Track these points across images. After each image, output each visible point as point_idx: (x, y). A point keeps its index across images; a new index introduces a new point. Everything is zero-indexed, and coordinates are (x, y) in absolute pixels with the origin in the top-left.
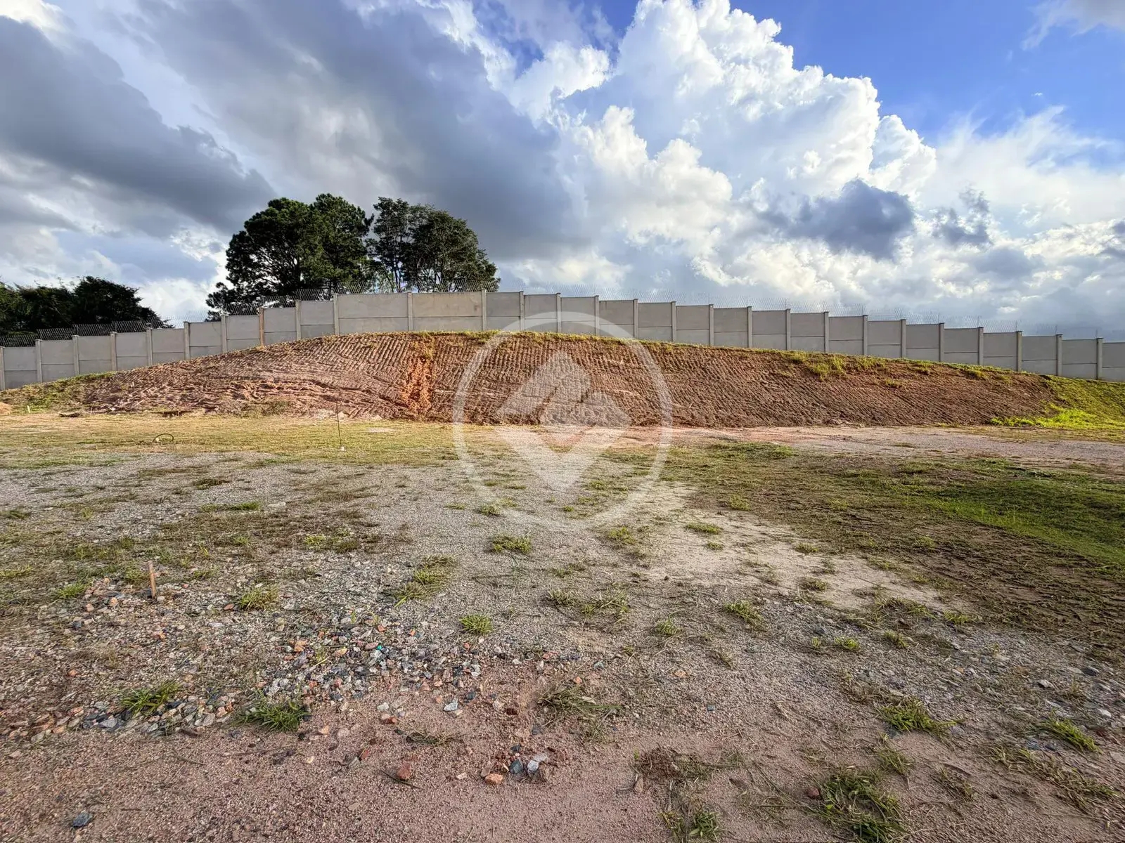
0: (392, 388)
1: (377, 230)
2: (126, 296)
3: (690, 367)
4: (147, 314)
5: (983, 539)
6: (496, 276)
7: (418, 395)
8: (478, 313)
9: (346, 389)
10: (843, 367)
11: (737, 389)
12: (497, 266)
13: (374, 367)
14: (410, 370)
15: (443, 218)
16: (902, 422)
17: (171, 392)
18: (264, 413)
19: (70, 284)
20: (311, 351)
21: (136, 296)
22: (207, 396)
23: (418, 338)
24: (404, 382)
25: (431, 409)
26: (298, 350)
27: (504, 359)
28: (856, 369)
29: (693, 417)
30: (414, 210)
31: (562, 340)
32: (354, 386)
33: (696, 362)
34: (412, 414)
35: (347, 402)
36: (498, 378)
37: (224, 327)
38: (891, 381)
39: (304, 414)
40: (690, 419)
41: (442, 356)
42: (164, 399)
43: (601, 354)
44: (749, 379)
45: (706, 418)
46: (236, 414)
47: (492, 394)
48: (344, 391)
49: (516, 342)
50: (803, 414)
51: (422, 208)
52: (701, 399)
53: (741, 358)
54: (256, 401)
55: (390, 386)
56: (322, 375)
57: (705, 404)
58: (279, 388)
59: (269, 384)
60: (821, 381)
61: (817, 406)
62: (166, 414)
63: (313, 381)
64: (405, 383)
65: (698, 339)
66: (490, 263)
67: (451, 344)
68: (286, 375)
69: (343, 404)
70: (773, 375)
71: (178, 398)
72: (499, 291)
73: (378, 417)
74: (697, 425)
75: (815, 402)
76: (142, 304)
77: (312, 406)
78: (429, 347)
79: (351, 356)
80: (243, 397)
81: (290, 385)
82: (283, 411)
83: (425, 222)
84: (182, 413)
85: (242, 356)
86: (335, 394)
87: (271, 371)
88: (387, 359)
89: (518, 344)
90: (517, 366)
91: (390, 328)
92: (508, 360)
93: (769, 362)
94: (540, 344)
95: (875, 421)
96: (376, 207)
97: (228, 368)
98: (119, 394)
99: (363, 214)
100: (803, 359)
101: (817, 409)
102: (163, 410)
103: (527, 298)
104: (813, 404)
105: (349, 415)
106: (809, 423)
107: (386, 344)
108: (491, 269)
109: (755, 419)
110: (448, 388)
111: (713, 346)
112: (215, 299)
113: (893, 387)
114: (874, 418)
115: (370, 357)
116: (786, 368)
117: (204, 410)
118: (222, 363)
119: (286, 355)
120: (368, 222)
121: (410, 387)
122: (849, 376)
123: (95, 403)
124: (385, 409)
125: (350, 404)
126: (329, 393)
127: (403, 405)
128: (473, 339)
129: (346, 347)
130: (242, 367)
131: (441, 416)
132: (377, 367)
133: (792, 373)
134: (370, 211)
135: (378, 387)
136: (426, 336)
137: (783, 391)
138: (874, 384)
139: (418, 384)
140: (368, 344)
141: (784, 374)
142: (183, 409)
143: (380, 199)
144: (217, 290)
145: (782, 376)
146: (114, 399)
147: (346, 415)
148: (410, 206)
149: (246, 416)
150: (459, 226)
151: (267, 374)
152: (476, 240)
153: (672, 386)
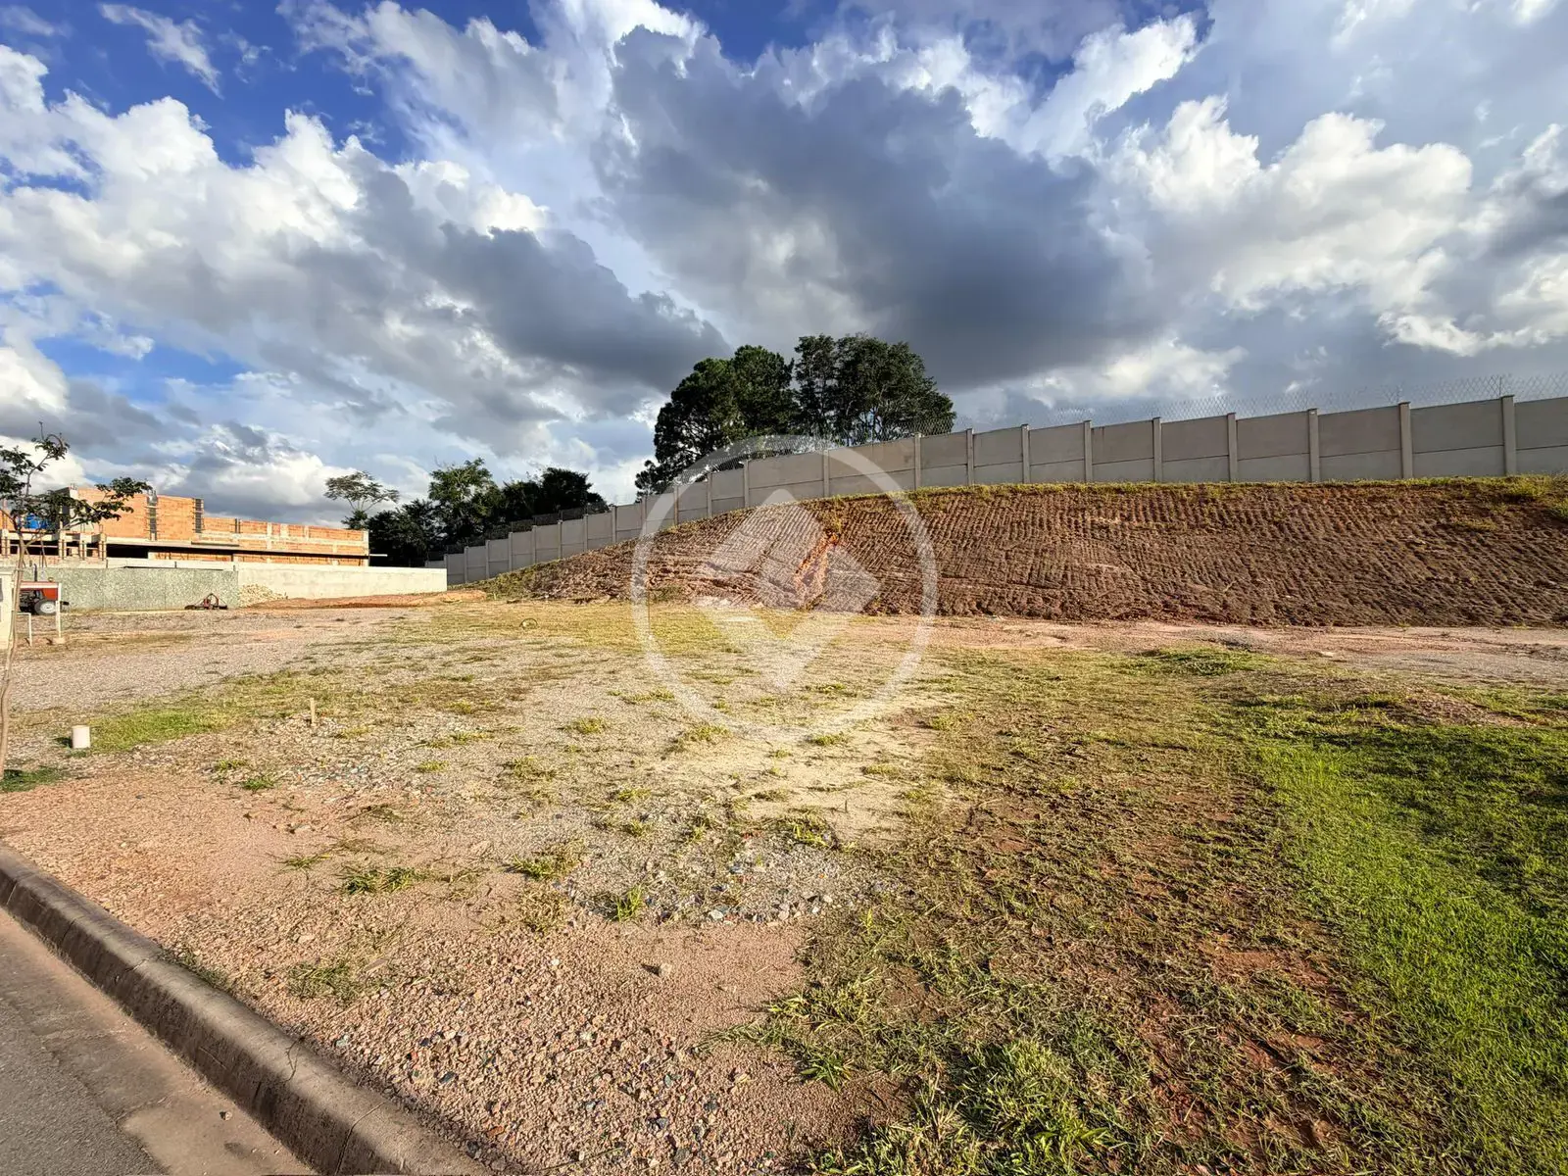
1: (800, 377)
2: (578, 482)
3: (1250, 522)
4: (595, 498)
6: (950, 411)
8: (909, 465)
11: (1343, 556)
12: (952, 399)
15: (873, 348)
17: (591, 578)
18: (655, 600)
19: (537, 476)
20: (715, 529)
21: (587, 482)
22: (615, 583)
23: (830, 506)
29: (1225, 606)
30: (842, 343)
31: (1024, 494)
33: (1264, 514)
37: (645, 508)
39: (690, 601)
40: (1218, 609)
41: (852, 527)
43: (1083, 510)
44: (1379, 538)
45: (1254, 608)
50: (1500, 601)
51: (851, 339)
52: (1254, 576)
53: (1372, 500)
57: (1258, 584)
58: (675, 573)
59: (668, 567)
61: (1547, 586)
62: (577, 601)
65: (1282, 472)
66: (943, 395)
67: (868, 510)
68: (686, 558)
70: (1444, 527)
72: (954, 430)
74: (1230, 621)
75: (1544, 578)
76: (590, 490)
77: (699, 593)
78: (840, 516)
81: (687, 568)
82: (672, 597)
83: (853, 356)
84: (590, 599)
87: (674, 554)
89: (956, 503)
90: (946, 534)
92: (936, 528)
93: (1442, 503)
94: (987, 501)
96: (797, 350)
98: (555, 582)
99: (781, 360)
100: (1538, 492)
102: (579, 597)
103: (977, 437)
104: (1539, 583)
106: (1507, 620)
108: (942, 405)
109: (1368, 611)
111: (1316, 482)
112: (642, 479)
116: (1484, 513)
117: (608, 597)
119: (692, 535)
120: (789, 369)
123: (539, 592)
133: (1503, 522)
134: (791, 355)
136: (840, 502)
137: (1461, 558)
141: (1479, 525)
142: (594, 595)
143: (801, 339)
144: (645, 469)
145: (1469, 530)
146: (550, 588)
148: (835, 340)
151: (670, 557)
152: (921, 366)
153: (1200, 556)
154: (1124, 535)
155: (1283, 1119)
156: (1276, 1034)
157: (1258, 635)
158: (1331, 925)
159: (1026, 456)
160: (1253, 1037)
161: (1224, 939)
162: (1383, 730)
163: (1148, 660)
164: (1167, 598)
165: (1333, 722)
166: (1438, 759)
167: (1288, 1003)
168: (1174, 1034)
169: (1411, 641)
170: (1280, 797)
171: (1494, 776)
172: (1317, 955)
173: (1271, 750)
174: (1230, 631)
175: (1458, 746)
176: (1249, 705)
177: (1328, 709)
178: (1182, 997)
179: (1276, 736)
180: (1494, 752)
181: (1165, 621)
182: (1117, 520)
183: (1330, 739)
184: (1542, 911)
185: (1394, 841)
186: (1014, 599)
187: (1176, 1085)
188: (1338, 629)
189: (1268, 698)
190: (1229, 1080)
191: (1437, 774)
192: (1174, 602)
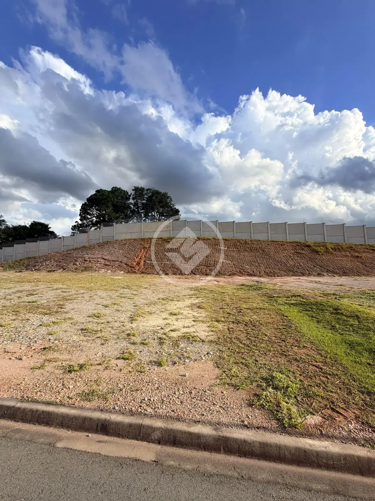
0: (130, 260)
1: (133, 199)
2: (45, 227)
3: (257, 250)
4: (52, 233)
7: (139, 263)
9: (113, 261)
10: (332, 249)
11: (277, 259)
12: (180, 210)
14: (139, 253)
15: (157, 193)
16: (359, 274)
17: (53, 263)
18: (82, 271)
19: (27, 223)
20: (104, 246)
21: (49, 227)
22: (64, 264)
23: (144, 240)
24: (135, 258)
25: (143, 269)
26: (99, 246)
28: (339, 249)
29: (253, 272)
30: (147, 190)
32: (116, 260)
33: (260, 248)
34: (135, 271)
35: (112, 266)
37: (75, 238)
38: (357, 254)
39: (96, 271)
40: (252, 272)
42: (50, 266)
44: (284, 255)
45: (260, 272)
46: (72, 271)
50: (308, 270)
51: (150, 189)
52: (259, 264)
53: (282, 245)
54: (80, 266)
56: (106, 256)
57: (260, 266)
58: (89, 261)
59: (86, 259)
60: (319, 255)
61: (315, 266)
63: (102, 258)
65: (262, 237)
66: (177, 208)
68: (93, 256)
69: (111, 267)
70: (296, 252)
71: (55, 265)
72: (180, 219)
73: (122, 272)
74: (255, 276)
75: (315, 265)
76: (50, 230)
77: (99, 268)
78: (148, 244)
79: (117, 248)
80: (76, 265)
81: (94, 260)
82: (89, 270)
83: (151, 194)
85: (80, 249)
86: (109, 263)
87: (88, 255)
88: (131, 249)
91: (134, 236)
93: (295, 247)
95: (345, 274)
96: (133, 190)
97: (74, 254)
98: (37, 264)
99: (128, 193)
100: (312, 245)
101: (315, 268)
102: (49, 270)
104: (314, 266)
106: (309, 275)
107: (131, 243)
108: (178, 211)
109: (283, 273)
110: (151, 260)
111: (270, 240)
112: (74, 228)
113: (357, 257)
114: (344, 272)
115: (125, 248)
116: (303, 249)
117: (62, 270)
118: (73, 251)
119: (95, 248)
120: (130, 196)
121: (137, 260)
122: (334, 253)
123: (29, 267)
124: (126, 269)
126: (107, 263)
127: (133, 267)
128: (165, 240)
129: (117, 244)
130: (79, 253)
131: (146, 271)
132: (126, 252)
133: (306, 252)
134: (131, 192)
135: (125, 260)
136: (147, 239)
137: (300, 260)
138: (348, 256)
139: (141, 259)
140: (125, 243)
141: (302, 252)
142: (56, 269)
143: (134, 187)
144: (75, 224)
145: (300, 253)
146: (35, 266)
147: (111, 271)
148: (145, 189)
149: (76, 272)
150: (165, 195)
151: (87, 255)
152: (171, 200)
153: (247, 259)
154: (228, 252)
155: (323, 377)
156: (314, 363)
157: (262, 279)
158: (312, 342)
160: (311, 364)
161: (296, 348)
162: (301, 301)
163: (243, 287)
164: (240, 270)
165: (290, 300)
166: (314, 307)
167: (314, 357)
168: (298, 367)
169: (293, 280)
170: (290, 318)
171: (325, 309)
172: (313, 348)
173: (282, 307)
174: (256, 278)
175: (316, 304)
176: (272, 297)
177: (288, 297)
178: (296, 360)
179: (281, 304)
180: (323, 305)
181: (240, 276)
182: (226, 248)
183: (292, 304)
184: (342, 334)
185: (314, 325)
186: (201, 270)
187: (304, 375)
188: (278, 278)
189: (275, 295)
190: (312, 372)
191: (315, 310)
192: (242, 271)
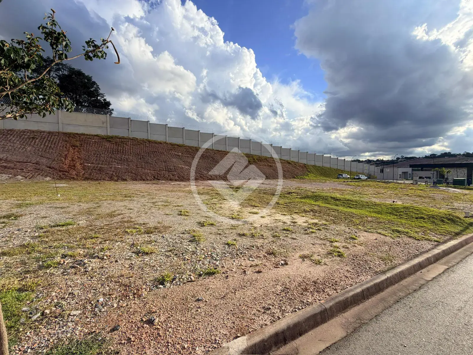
5: (316, 208)
6: (111, 107)
7: (74, 166)
8: (105, 125)
10: (257, 159)
12: (111, 102)
13: (38, 150)
14: (66, 153)
16: (274, 178)
23: (68, 136)
25: (84, 174)
27: (123, 150)
28: (260, 160)
31: (152, 142)
32: (25, 161)
34: (73, 176)
36: (122, 159)
38: (270, 164)
40: (210, 177)
41: (85, 146)
43: (171, 150)
45: (216, 177)
47: (120, 166)
48: (18, 163)
49: (128, 142)
55: (54, 161)
64: (64, 160)
66: (108, 100)
67: (90, 140)
69: (20, 171)
72: (112, 116)
73: (48, 179)
78: (76, 141)
79: (18, 142)
83: (66, 73)
86: (12, 165)
88: (47, 146)
89: (129, 143)
90: (131, 153)
91: (47, 128)
94: (141, 143)
103: (132, 121)
105: (26, 178)
107: (45, 137)
108: (108, 104)
110: (93, 163)
111: (215, 149)
113: (271, 166)
115: (34, 144)
121: (67, 162)
122: (258, 162)
124: (53, 174)
125: (24, 170)
126: (5, 164)
127: (65, 172)
128: (104, 139)
129: (13, 137)
131: (92, 177)
132: (41, 150)
135: (44, 161)
138: (266, 165)
139: (73, 160)
140: (31, 136)
147: (23, 177)
150: (89, 79)
159: (149, 131)
181: (202, 180)
182: (180, 154)
186: (164, 175)
192: (202, 176)
